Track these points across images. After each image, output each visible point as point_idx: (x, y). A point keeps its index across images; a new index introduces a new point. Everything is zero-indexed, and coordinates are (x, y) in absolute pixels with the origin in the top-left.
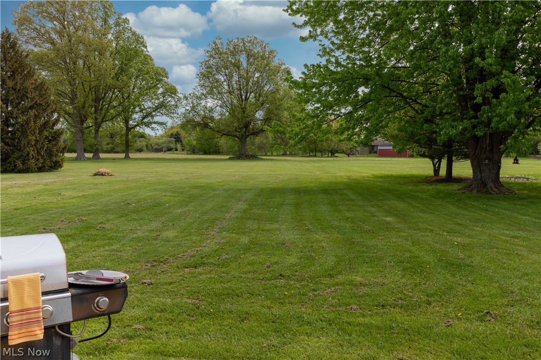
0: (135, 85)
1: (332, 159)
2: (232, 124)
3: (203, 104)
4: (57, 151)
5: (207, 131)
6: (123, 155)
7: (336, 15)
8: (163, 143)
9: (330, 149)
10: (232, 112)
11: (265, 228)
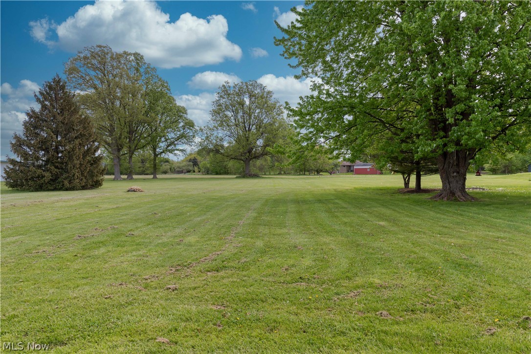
0: (161, 120)
1: (318, 176)
2: (238, 150)
3: (215, 134)
4: (97, 172)
5: (218, 156)
6: (152, 176)
7: (324, 56)
8: (183, 166)
9: (316, 169)
10: (238, 140)
11: (276, 232)
